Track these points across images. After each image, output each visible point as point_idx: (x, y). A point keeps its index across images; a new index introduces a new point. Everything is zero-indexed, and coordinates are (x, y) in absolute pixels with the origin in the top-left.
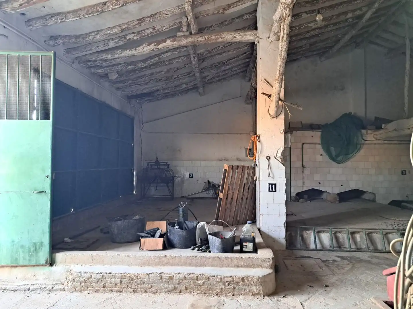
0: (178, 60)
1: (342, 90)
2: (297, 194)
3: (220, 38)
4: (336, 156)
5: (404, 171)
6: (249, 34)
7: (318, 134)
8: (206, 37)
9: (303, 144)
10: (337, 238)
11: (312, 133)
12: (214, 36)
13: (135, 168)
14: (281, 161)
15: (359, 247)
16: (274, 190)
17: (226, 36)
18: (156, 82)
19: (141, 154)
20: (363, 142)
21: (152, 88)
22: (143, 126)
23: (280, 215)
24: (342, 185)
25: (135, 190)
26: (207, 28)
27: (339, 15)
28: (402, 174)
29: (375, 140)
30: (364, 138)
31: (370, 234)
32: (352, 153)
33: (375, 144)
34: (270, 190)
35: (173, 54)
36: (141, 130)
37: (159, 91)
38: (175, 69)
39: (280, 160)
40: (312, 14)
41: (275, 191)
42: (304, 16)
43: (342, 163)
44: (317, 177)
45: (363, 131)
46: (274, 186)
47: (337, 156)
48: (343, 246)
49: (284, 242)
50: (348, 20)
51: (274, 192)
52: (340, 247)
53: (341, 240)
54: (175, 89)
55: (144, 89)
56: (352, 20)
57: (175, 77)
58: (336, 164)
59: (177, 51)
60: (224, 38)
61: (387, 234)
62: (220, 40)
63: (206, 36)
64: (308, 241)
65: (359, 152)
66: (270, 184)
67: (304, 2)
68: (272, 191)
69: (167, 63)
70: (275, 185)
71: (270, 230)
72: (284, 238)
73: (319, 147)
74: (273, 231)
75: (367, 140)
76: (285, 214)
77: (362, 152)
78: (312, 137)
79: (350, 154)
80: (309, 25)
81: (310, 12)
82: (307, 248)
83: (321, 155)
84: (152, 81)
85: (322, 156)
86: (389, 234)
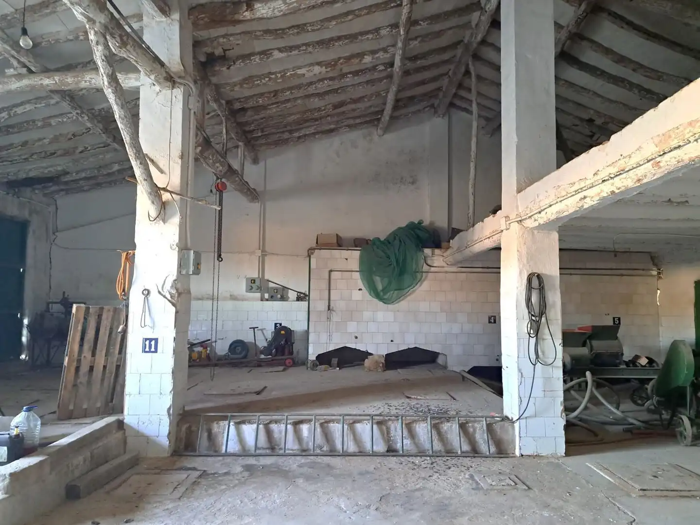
0: (60, 120)
1: (413, 183)
2: (319, 357)
3: (83, 82)
4: (383, 290)
5: (493, 318)
6: (135, 77)
7: (356, 254)
8: (57, 78)
9: (331, 271)
10: (269, 433)
11: (345, 253)
12: (71, 77)
13: (27, 312)
14: (170, 299)
15: (305, 447)
16: (153, 349)
17: (93, 78)
18: (44, 157)
19: (49, 288)
20: (425, 268)
21: (47, 168)
22: (55, 237)
23: (161, 393)
24: (392, 341)
25: (25, 352)
26: (81, 66)
27: (348, 59)
28: (490, 322)
29: (447, 265)
30: (429, 262)
31: (326, 424)
32: (408, 287)
33: (446, 272)
34: (146, 350)
35: (35, 108)
36: (52, 244)
37: (70, 175)
38: (70, 136)
39: (169, 297)
40: (291, 52)
41: (156, 351)
42: (277, 55)
43: (393, 302)
44: (352, 327)
45: (428, 251)
46: (153, 343)
47: (385, 291)
48: (278, 446)
49: (165, 441)
50: (377, 68)
51: (153, 354)
52: (273, 447)
53: (275, 436)
54: (99, 171)
55: (30, 170)
56: (384, 68)
57: (80, 149)
58: (383, 304)
59: (42, 102)
60: (90, 81)
61: (354, 422)
62: (83, 85)
63: (55, 78)
64: (220, 439)
65: (420, 286)
66: (146, 339)
67: (260, 31)
68: (150, 352)
69: (40, 124)
70: (156, 340)
71: (142, 422)
72: (167, 435)
73: (357, 275)
74: (146, 424)
75: (433, 265)
76: (171, 392)
77: (425, 286)
78: (347, 259)
79: (406, 288)
80: (299, 72)
81: (286, 50)
82: (216, 451)
83: (359, 290)
84: (35, 157)
85: (361, 292)
86: (359, 422)
